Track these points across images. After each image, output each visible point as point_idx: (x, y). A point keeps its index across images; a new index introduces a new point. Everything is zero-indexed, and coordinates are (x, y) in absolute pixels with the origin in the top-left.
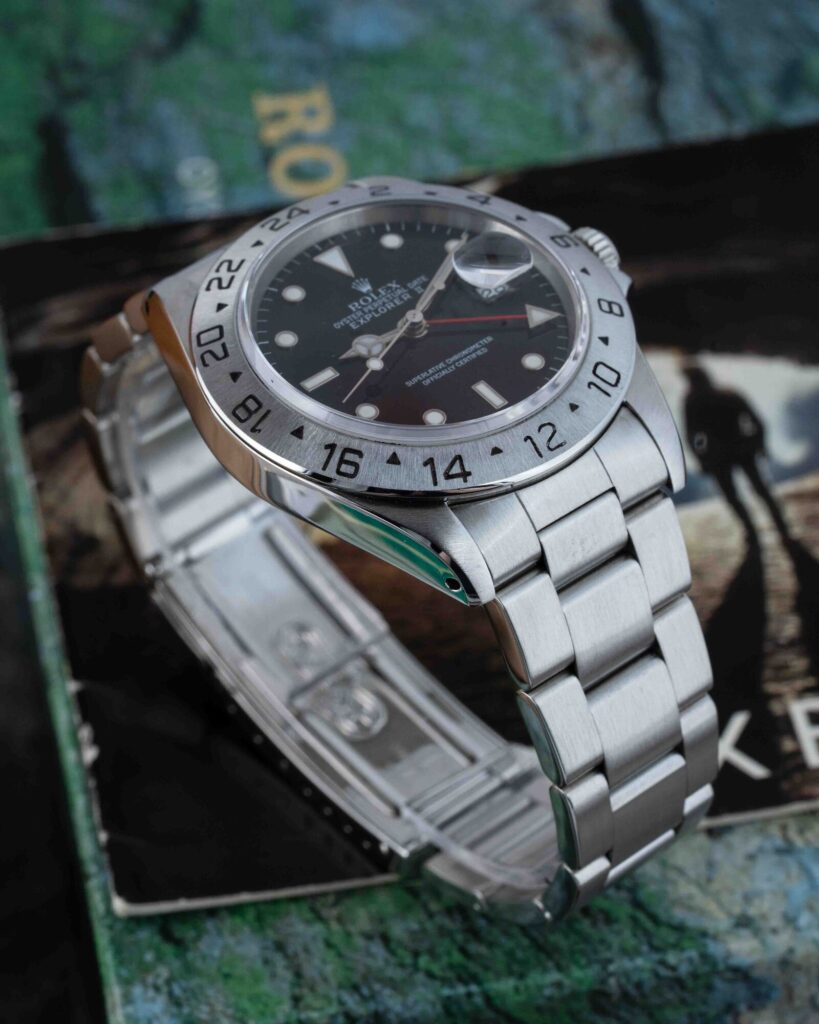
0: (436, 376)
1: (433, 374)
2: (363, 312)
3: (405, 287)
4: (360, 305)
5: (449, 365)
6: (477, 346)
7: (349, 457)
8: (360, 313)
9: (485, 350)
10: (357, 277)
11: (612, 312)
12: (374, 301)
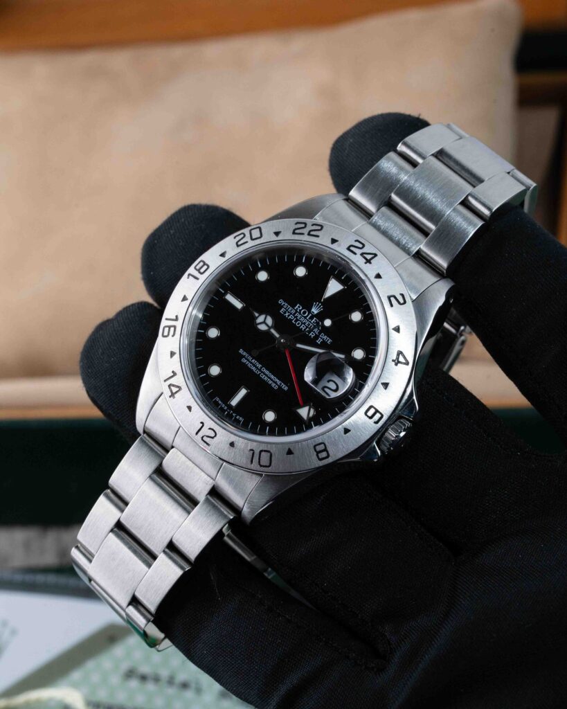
0: (249, 365)
1: (251, 363)
2: (295, 314)
3: (320, 333)
4: (300, 310)
5: (260, 370)
6: (279, 382)
7: (172, 329)
8: (293, 312)
9: (276, 388)
10: (322, 304)
11: (318, 453)
12: (305, 317)
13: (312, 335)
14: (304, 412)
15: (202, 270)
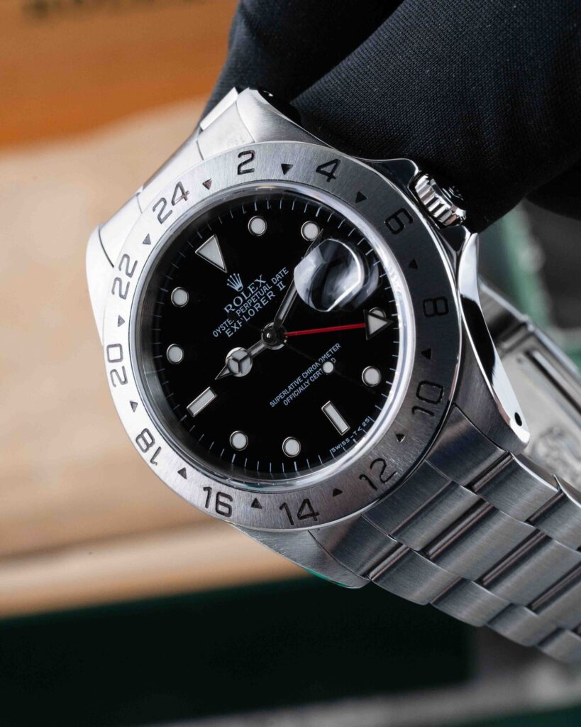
0: (294, 395)
1: (292, 391)
2: (236, 316)
3: (270, 284)
4: (234, 307)
5: (305, 380)
6: (327, 355)
7: (222, 499)
8: (233, 318)
10: (231, 272)
11: (436, 313)
12: (245, 301)
13: (271, 295)
14: (375, 324)
15: (149, 441)
